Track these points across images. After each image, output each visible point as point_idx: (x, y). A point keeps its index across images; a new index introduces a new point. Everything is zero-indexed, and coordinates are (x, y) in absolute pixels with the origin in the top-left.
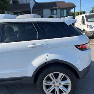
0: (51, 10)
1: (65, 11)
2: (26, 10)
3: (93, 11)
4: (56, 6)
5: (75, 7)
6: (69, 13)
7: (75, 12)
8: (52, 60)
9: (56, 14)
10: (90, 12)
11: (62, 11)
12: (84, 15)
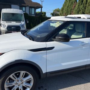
9: (25, 11)
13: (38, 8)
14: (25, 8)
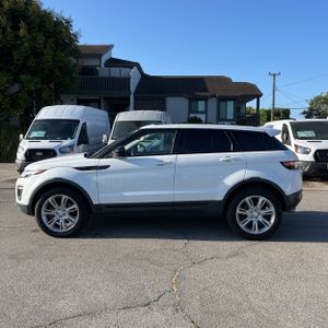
0: (189, 99)
1: (230, 105)
2: (117, 96)
3: (311, 109)
4: (206, 91)
5: (261, 95)
6: (243, 111)
7: (261, 108)
8: (252, 178)
9: (205, 112)
10: (304, 113)
11: (223, 104)
12: (287, 122)
13: (250, 98)
14: (206, 105)
